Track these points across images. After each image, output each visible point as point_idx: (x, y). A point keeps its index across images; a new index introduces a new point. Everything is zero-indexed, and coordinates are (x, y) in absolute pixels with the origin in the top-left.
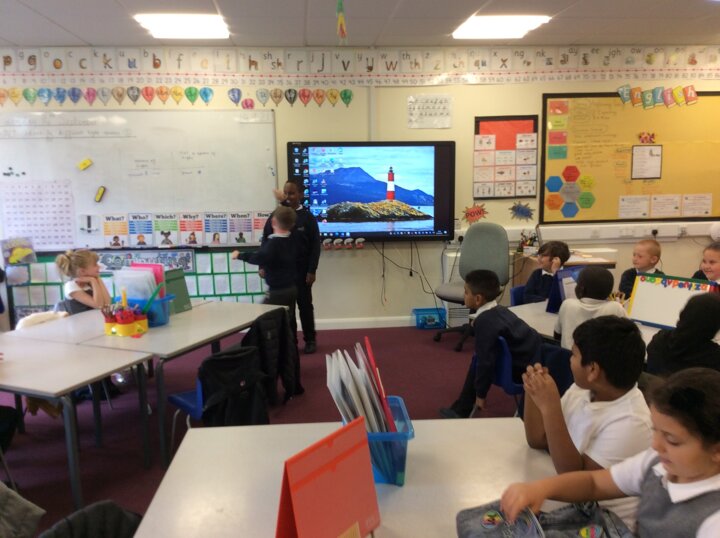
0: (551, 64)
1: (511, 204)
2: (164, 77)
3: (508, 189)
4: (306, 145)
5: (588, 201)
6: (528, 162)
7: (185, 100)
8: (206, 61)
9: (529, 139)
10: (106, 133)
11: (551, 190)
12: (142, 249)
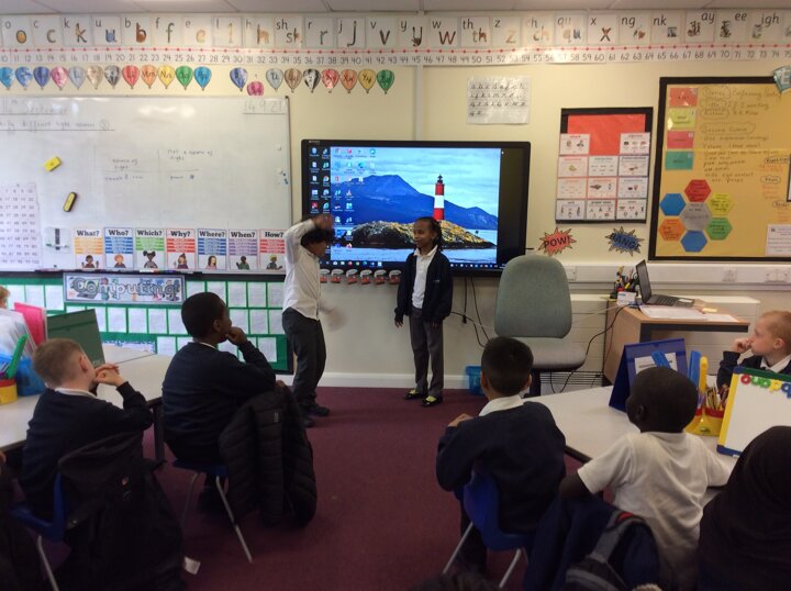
0: (674, 35)
1: (609, 230)
2: (149, 53)
3: (605, 210)
4: (327, 144)
5: (721, 230)
6: (636, 172)
7: (176, 84)
8: (203, 32)
9: (639, 140)
10: (79, 125)
11: (666, 214)
12: (119, 273)
